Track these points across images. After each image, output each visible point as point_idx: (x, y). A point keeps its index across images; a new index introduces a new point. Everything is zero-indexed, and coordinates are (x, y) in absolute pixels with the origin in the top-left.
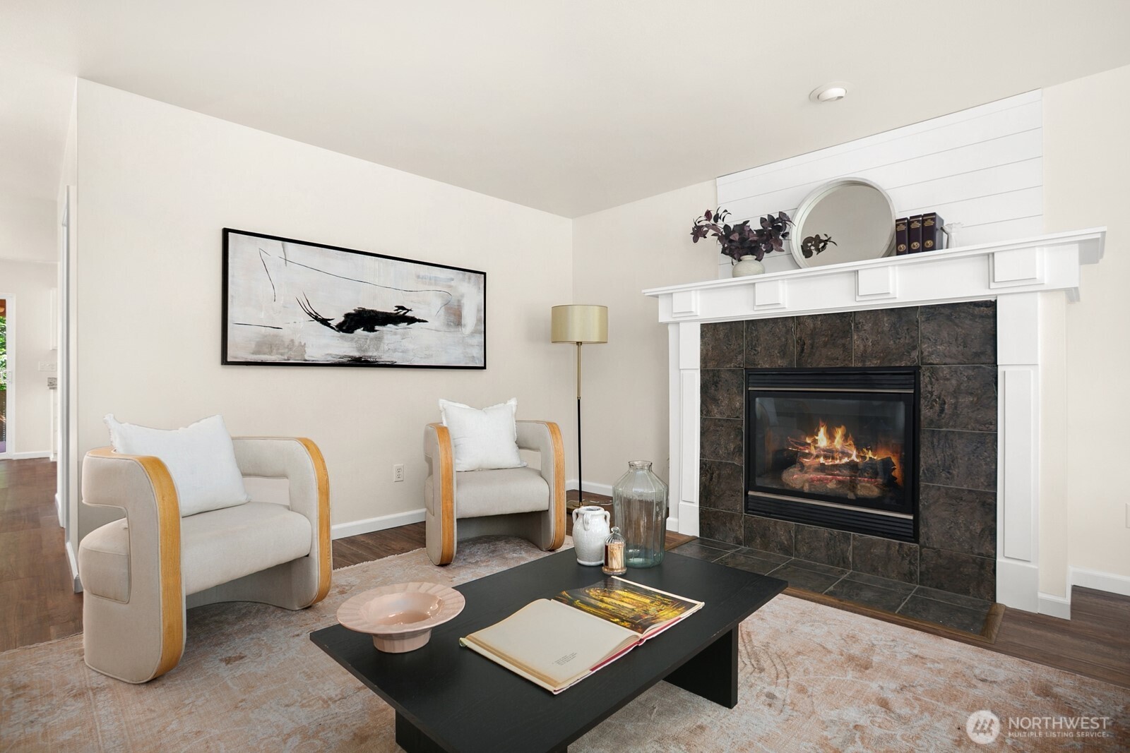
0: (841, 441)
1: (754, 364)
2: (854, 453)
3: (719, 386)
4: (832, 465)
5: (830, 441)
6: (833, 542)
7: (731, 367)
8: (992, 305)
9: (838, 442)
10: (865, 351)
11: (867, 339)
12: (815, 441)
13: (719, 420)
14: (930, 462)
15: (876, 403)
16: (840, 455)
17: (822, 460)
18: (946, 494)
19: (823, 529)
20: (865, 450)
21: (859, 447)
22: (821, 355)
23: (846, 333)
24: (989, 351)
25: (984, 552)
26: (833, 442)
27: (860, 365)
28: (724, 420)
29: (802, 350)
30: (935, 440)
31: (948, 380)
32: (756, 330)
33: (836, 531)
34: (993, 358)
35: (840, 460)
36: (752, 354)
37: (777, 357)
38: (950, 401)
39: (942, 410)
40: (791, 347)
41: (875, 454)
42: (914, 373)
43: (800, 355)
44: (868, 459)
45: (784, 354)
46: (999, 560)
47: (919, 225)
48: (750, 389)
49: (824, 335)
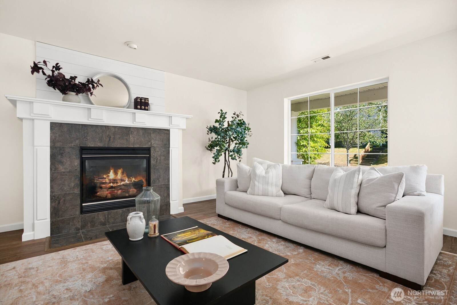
0: (120, 175)
1: (86, 145)
2: (127, 179)
3: (64, 155)
4: (116, 186)
5: (115, 176)
6: (123, 214)
7: (72, 146)
8: (169, 131)
9: (119, 176)
10: (134, 142)
11: (135, 137)
12: (108, 176)
13: (64, 172)
14: (154, 178)
15: (137, 160)
16: (120, 181)
17: (111, 184)
18: (158, 187)
19: (119, 210)
20: (131, 178)
21: (129, 177)
22: (117, 142)
23: (128, 134)
24: (168, 144)
25: (167, 201)
26: (117, 176)
27: (132, 147)
28: (67, 172)
29: (110, 140)
30: (155, 171)
31: (158, 152)
32: (87, 129)
33: (124, 209)
34: (169, 146)
35: (120, 183)
36: (85, 140)
37: (98, 142)
38: (159, 158)
39: (157, 161)
40: (105, 138)
41: (135, 178)
42: (149, 150)
43: (109, 142)
44: (133, 181)
45: (101, 141)
46: (171, 202)
47: (144, 101)
48: (83, 156)
49: (118, 134)
